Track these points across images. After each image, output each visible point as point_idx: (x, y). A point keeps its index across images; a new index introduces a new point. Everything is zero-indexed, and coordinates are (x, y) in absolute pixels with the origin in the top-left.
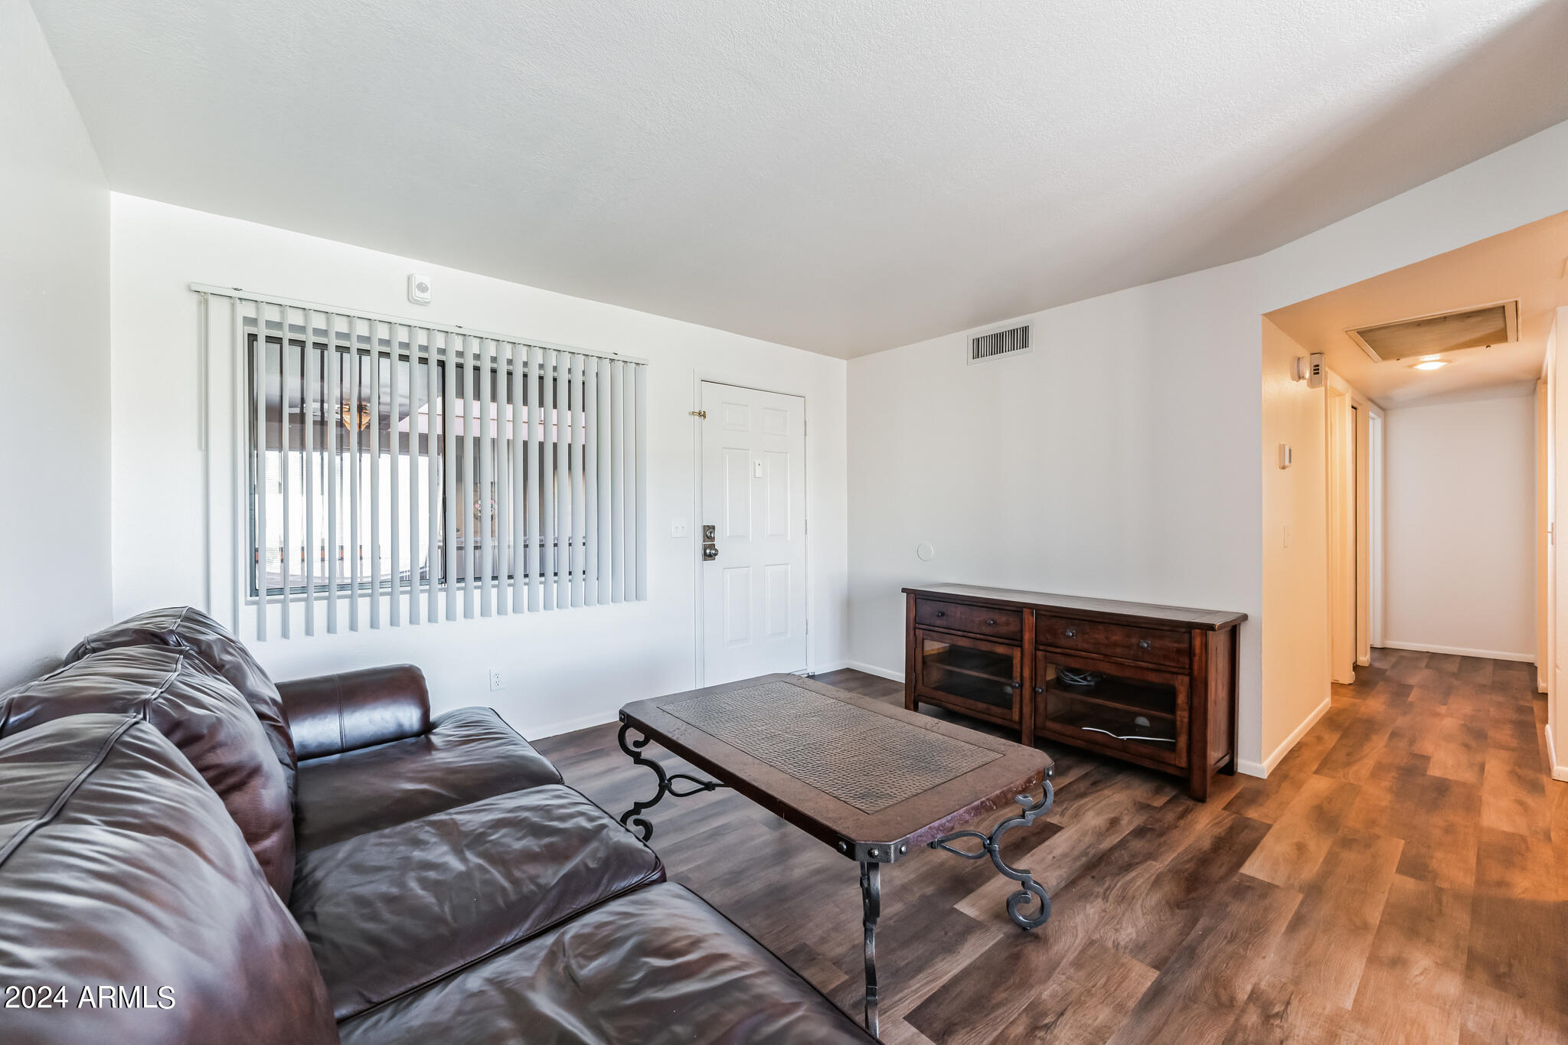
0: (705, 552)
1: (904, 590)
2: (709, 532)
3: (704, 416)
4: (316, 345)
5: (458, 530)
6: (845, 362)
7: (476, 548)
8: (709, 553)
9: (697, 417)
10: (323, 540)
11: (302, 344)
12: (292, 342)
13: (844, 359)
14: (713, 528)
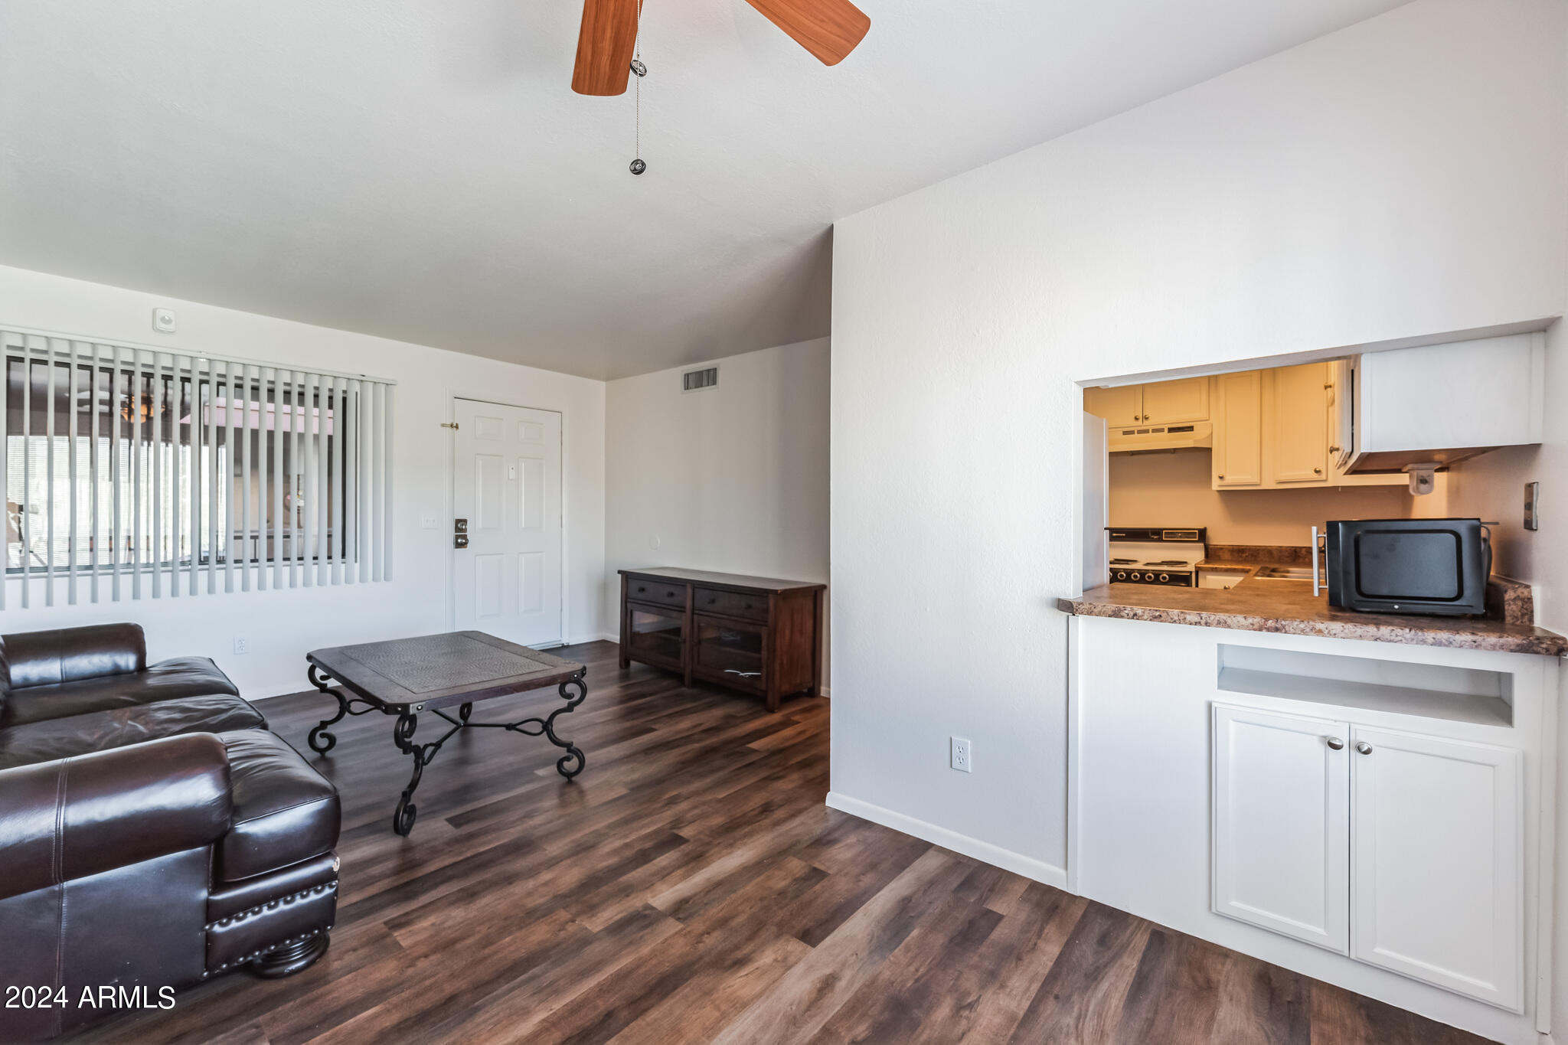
0: (457, 542)
1: (619, 572)
2: (460, 525)
3: (457, 427)
4: (123, 372)
5: (268, 522)
6: (603, 384)
7: (285, 537)
8: (461, 542)
9: (449, 429)
10: (129, 531)
11: (111, 371)
12: (102, 369)
13: (603, 380)
14: (465, 521)
